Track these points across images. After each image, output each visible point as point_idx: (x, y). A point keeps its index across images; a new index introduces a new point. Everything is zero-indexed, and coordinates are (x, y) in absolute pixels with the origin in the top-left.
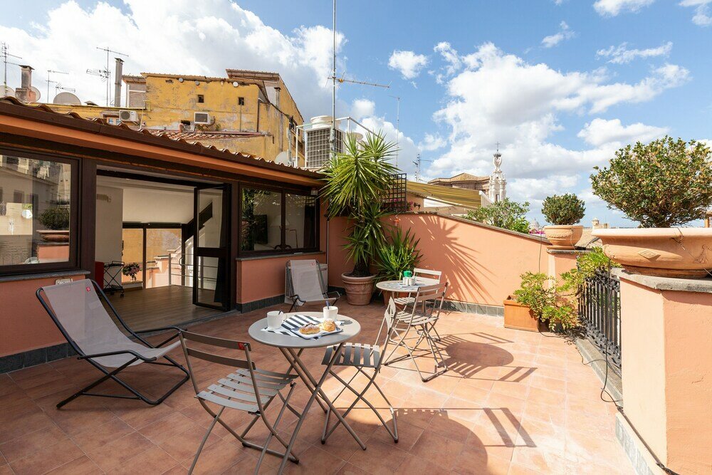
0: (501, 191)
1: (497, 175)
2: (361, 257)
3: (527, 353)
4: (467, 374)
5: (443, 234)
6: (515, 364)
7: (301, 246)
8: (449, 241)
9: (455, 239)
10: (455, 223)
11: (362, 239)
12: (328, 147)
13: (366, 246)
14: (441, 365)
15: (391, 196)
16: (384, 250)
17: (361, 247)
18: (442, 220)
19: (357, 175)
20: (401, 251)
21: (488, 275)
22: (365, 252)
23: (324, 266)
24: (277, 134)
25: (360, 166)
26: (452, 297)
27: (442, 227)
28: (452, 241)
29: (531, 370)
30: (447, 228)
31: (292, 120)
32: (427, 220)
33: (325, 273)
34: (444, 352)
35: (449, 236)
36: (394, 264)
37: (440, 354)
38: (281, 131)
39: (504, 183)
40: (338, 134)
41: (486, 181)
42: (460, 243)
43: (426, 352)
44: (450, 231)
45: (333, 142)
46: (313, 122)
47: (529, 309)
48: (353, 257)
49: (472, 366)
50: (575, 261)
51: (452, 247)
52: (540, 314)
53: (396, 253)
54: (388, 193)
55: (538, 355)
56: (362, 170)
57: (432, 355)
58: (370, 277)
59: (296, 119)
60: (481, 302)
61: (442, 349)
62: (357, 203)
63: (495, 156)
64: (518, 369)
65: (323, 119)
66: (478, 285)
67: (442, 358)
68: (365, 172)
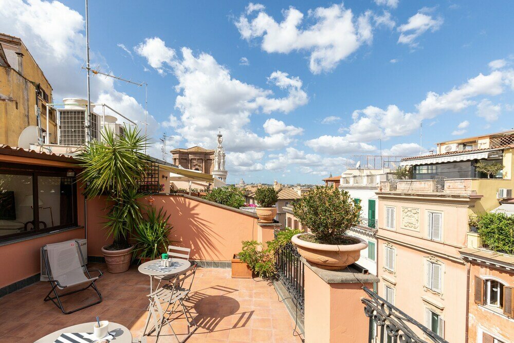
0: (222, 160)
1: (219, 150)
2: (120, 232)
3: (247, 298)
4: (211, 328)
5: (188, 211)
6: (241, 311)
7: (57, 222)
8: (193, 216)
9: (198, 214)
10: (196, 203)
11: (121, 217)
12: (83, 132)
13: (124, 223)
14: (192, 324)
15: (146, 180)
16: (141, 226)
17: (121, 225)
18: (187, 200)
19: (115, 164)
20: (156, 226)
21: (220, 239)
22: (124, 229)
23: (82, 241)
24: (21, 100)
25: (118, 158)
26: (195, 257)
27: (187, 205)
28: (196, 216)
29: (252, 313)
30: (191, 206)
31: (38, 87)
32: (176, 200)
33: (84, 249)
34: (193, 310)
35: (193, 212)
36: (150, 238)
37: (189, 313)
38: (26, 98)
39: (224, 156)
40: (94, 117)
41: (212, 153)
42: (201, 218)
43: (180, 314)
44: (193, 208)
45: (89, 127)
46: (66, 103)
47: (247, 264)
48: (113, 233)
49: (214, 319)
50: (273, 230)
51: (195, 221)
52: (254, 268)
53: (152, 228)
54: (143, 177)
55: (254, 299)
56: (120, 161)
57: (184, 316)
58: (128, 249)
59: (43, 87)
60: (216, 259)
61: (192, 308)
62: (116, 187)
63: (218, 136)
64: (244, 314)
65: (76, 101)
66: (214, 247)
67: (191, 317)
68: (123, 163)
